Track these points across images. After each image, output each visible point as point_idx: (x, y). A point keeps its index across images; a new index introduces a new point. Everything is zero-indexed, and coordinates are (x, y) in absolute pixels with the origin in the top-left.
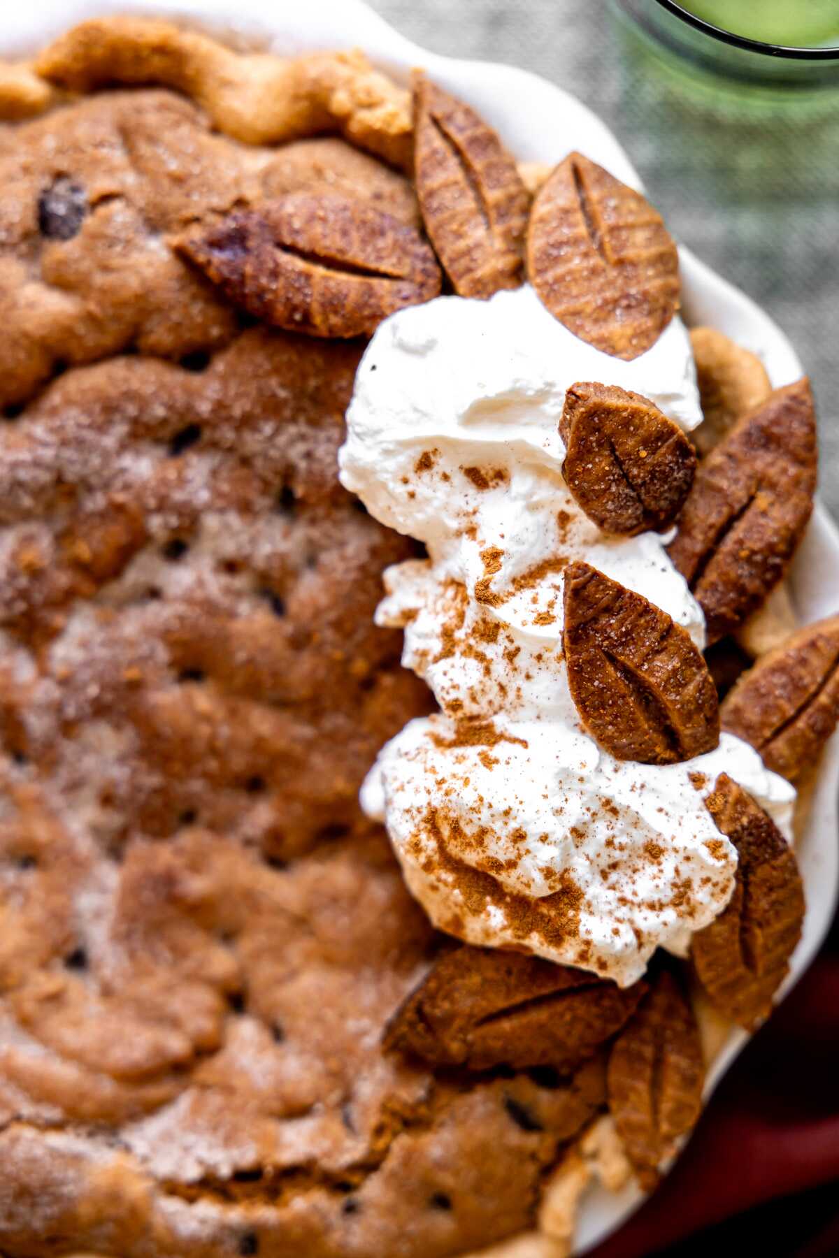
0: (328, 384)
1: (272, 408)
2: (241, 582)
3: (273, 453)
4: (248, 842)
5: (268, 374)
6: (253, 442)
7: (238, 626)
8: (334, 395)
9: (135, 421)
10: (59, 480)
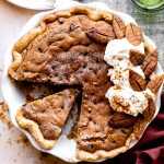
6: (94, 55)
9: (80, 52)
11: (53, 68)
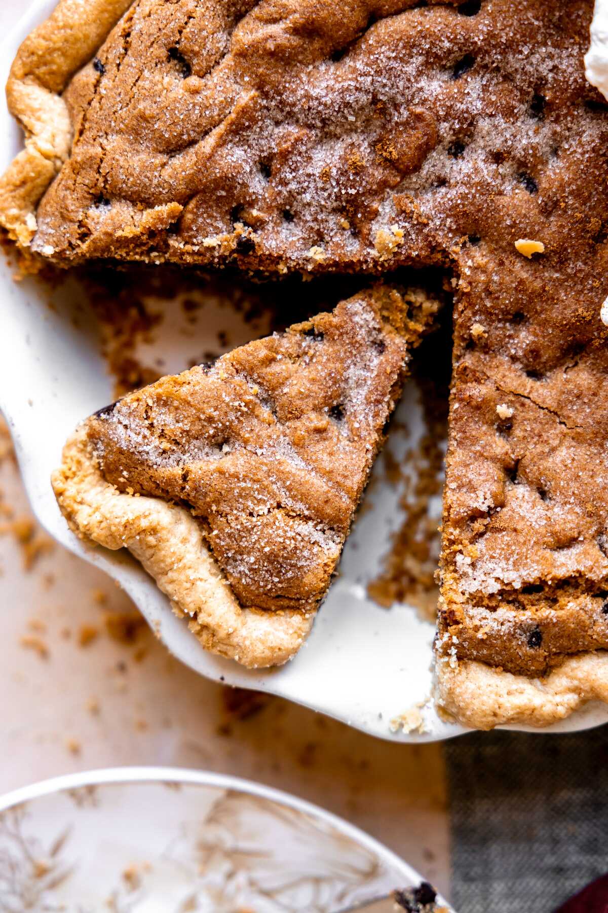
0: (568, 15)
1: (528, 34)
2: (505, 169)
3: (529, 68)
4: (514, 359)
5: (526, 9)
6: (514, 62)
7: (504, 200)
8: (574, 23)
9: (428, 53)
10: (375, 100)
11: (266, 167)
